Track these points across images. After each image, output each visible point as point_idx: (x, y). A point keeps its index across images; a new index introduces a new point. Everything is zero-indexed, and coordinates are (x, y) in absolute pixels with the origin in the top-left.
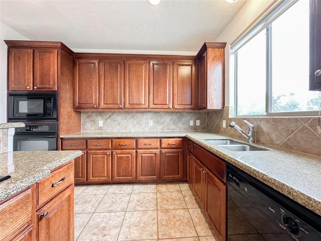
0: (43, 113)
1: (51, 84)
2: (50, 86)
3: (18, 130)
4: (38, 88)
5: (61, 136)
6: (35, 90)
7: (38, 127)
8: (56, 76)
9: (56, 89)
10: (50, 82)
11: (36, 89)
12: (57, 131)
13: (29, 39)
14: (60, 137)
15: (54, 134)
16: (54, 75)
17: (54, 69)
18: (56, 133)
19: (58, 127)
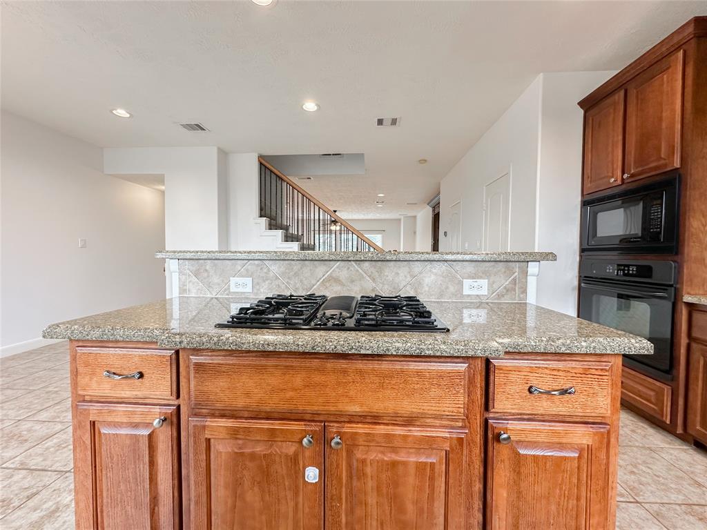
0: (640, 235)
1: (663, 156)
2: (662, 162)
3: (594, 272)
4: (632, 176)
5: (687, 299)
6: (626, 181)
7: (629, 267)
8: (678, 126)
9: (677, 164)
10: (659, 150)
11: (628, 178)
12: (677, 283)
13: (618, 70)
14: (685, 301)
15: (666, 290)
16: (672, 127)
17: (673, 111)
18: (671, 286)
19: (679, 272)
